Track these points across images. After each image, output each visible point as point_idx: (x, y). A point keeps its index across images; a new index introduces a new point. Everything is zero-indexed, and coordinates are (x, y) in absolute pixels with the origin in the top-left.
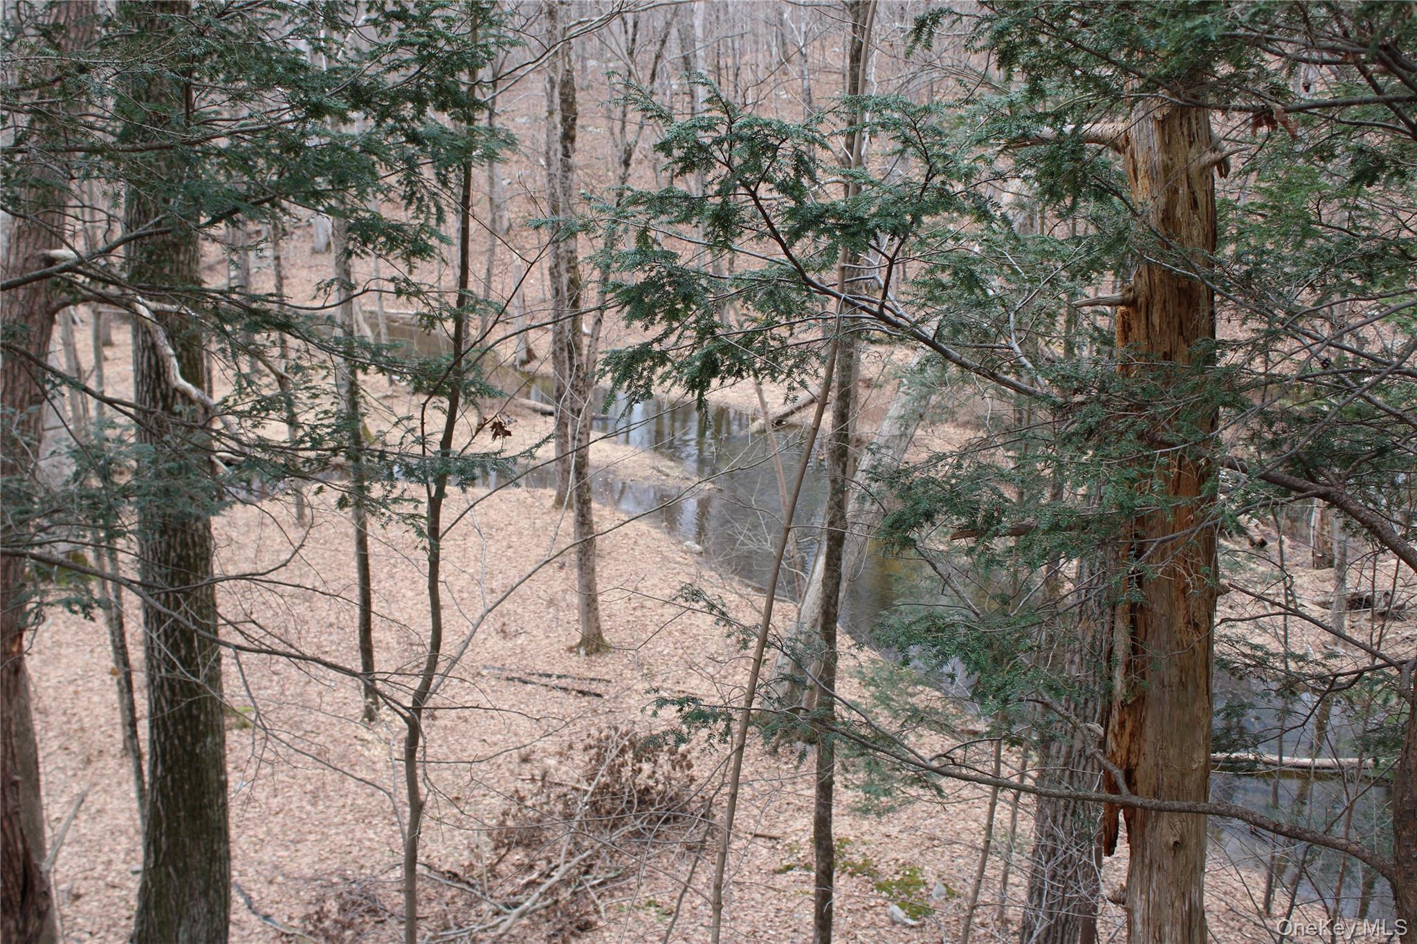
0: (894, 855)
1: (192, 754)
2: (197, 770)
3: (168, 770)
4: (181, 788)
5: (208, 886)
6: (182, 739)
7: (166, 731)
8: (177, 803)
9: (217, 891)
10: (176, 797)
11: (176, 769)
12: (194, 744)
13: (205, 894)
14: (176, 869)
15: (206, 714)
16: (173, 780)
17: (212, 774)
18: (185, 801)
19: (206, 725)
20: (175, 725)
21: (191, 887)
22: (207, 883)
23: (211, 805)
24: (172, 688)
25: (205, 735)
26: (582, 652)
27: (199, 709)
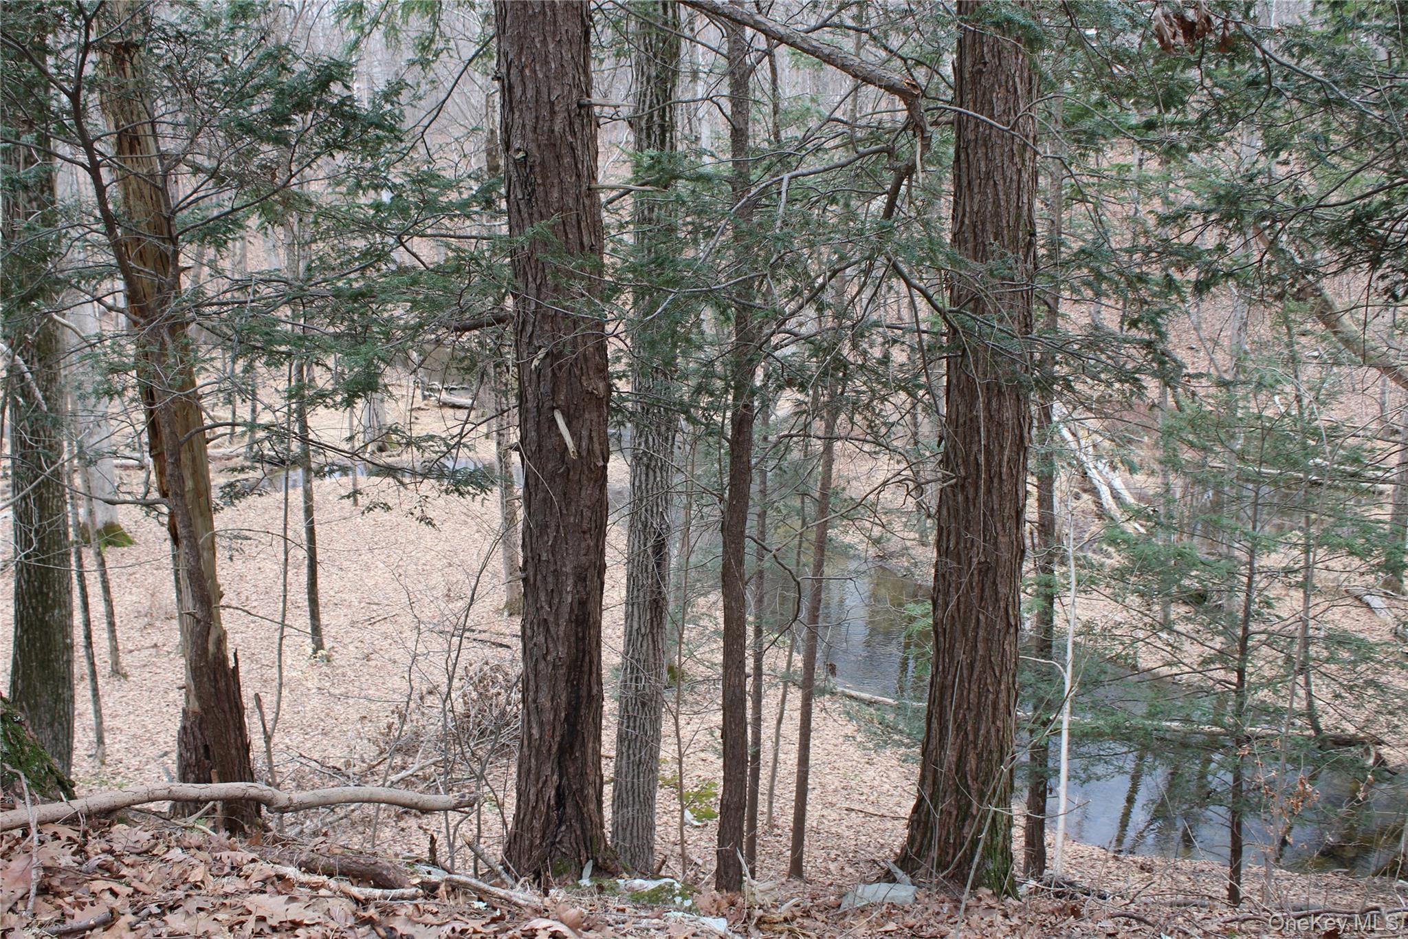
0: (700, 773)
1: (42, 620)
2: (46, 633)
3: (25, 631)
4: (34, 645)
5: (53, 720)
6: (35, 609)
7: (24, 603)
8: (30, 657)
9: (61, 724)
10: (30, 651)
11: (31, 631)
12: (44, 614)
13: (51, 725)
14: (28, 704)
15: (55, 592)
16: (28, 640)
17: (59, 637)
18: (36, 655)
19: (54, 600)
20: (30, 598)
21: (40, 719)
22: (53, 717)
23: (57, 660)
24: (28, 572)
25: (53, 608)
26: (506, 614)
27: (48, 588)
